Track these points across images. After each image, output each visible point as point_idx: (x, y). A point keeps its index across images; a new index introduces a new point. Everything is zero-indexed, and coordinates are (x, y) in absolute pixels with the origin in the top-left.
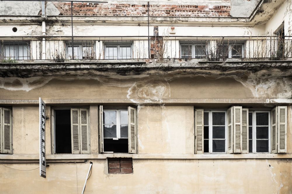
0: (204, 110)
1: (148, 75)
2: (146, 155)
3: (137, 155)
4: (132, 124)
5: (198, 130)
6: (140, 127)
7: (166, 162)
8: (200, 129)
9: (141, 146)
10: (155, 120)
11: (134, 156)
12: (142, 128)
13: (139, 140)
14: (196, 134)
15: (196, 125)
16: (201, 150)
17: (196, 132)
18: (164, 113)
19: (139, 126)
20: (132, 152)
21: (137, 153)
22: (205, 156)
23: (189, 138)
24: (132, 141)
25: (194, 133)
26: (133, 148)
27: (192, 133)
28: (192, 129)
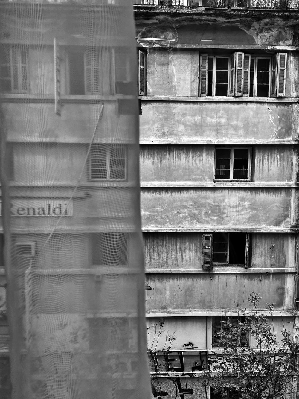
0: (209, 56)
1: (157, 21)
2: (154, 97)
3: (146, 97)
4: (142, 67)
5: (203, 74)
6: (149, 71)
7: (171, 104)
8: (205, 74)
9: (150, 89)
10: (163, 64)
11: (142, 98)
12: (150, 71)
13: (147, 82)
14: (201, 78)
15: (201, 70)
16: (205, 93)
17: (201, 76)
18: (171, 57)
19: (147, 70)
20: (141, 94)
21: (145, 95)
22: (208, 99)
23: (193, 81)
24: (141, 84)
25: (198, 76)
26: (142, 90)
27: (197, 76)
28: (197, 73)
